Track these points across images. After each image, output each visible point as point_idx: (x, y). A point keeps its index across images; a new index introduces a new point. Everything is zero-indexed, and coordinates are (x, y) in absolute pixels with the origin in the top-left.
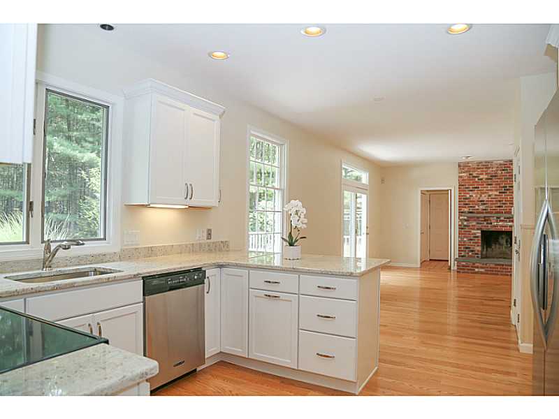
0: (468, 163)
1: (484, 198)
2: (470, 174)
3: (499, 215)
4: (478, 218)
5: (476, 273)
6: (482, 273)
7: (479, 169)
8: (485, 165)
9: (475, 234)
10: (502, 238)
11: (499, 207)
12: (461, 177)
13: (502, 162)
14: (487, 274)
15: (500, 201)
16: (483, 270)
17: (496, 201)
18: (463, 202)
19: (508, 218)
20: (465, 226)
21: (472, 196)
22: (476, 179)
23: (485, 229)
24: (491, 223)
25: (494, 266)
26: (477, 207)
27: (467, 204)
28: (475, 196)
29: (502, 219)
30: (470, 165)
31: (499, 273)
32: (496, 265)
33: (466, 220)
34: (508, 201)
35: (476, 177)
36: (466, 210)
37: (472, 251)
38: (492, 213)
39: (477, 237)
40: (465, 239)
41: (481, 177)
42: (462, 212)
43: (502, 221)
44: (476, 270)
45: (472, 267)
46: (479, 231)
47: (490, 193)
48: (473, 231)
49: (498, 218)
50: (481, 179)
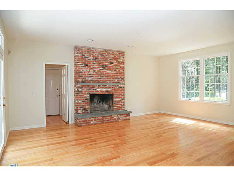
0: (82, 47)
1: (91, 72)
2: (83, 55)
3: (99, 84)
4: (88, 86)
5: (92, 124)
6: (95, 124)
7: (88, 52)
8: (92, 50)
9: (86, 97)
10: (96, 98)
11: (100, 78)
12: (77, 56)
13: (101, 50)
14: (98, 124)
15: (100, 75)
16: (95, 122)
17: (98, 75)
18: (78, 74)
19: (104, 86)
20: (80, 92)
21: (84, 71)
22: (87, 59)
23: (91, 93)
24: (95, 89)
25: (101, 118)
26: (87, 78)
27: (80, 76)
28: (86, 70)
29: (101, 86)
30: (83, 48)
31: (105, 122)
32: (103, 117)
33: (80, 88)
34: (104, 75)
35: (86, 57)
36: (80, 80)
37: (85, 109)
38: (96, 82)
39: (87, 99)
40: (80, 101)
41: (90, 58)
42: (78, 82)
43: (101, 88)
44: (92, 122)
45: (89, 121)
46: (89, 95)
47: (95, 69)
48: (85, 95)
49: (99, 86)
50: (90, 59)
